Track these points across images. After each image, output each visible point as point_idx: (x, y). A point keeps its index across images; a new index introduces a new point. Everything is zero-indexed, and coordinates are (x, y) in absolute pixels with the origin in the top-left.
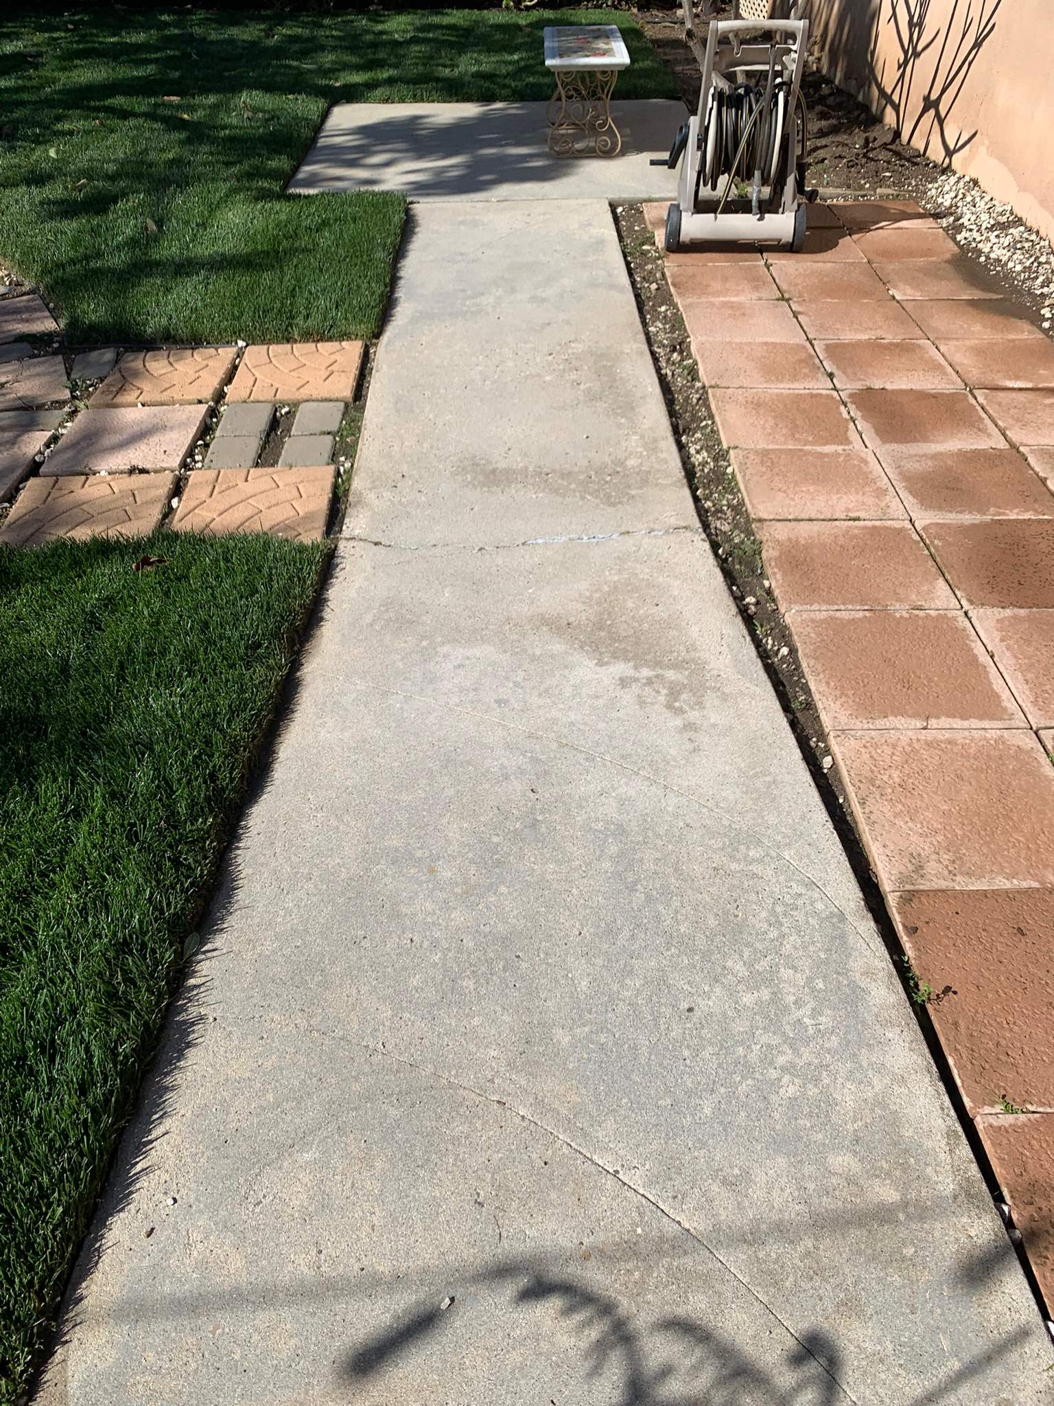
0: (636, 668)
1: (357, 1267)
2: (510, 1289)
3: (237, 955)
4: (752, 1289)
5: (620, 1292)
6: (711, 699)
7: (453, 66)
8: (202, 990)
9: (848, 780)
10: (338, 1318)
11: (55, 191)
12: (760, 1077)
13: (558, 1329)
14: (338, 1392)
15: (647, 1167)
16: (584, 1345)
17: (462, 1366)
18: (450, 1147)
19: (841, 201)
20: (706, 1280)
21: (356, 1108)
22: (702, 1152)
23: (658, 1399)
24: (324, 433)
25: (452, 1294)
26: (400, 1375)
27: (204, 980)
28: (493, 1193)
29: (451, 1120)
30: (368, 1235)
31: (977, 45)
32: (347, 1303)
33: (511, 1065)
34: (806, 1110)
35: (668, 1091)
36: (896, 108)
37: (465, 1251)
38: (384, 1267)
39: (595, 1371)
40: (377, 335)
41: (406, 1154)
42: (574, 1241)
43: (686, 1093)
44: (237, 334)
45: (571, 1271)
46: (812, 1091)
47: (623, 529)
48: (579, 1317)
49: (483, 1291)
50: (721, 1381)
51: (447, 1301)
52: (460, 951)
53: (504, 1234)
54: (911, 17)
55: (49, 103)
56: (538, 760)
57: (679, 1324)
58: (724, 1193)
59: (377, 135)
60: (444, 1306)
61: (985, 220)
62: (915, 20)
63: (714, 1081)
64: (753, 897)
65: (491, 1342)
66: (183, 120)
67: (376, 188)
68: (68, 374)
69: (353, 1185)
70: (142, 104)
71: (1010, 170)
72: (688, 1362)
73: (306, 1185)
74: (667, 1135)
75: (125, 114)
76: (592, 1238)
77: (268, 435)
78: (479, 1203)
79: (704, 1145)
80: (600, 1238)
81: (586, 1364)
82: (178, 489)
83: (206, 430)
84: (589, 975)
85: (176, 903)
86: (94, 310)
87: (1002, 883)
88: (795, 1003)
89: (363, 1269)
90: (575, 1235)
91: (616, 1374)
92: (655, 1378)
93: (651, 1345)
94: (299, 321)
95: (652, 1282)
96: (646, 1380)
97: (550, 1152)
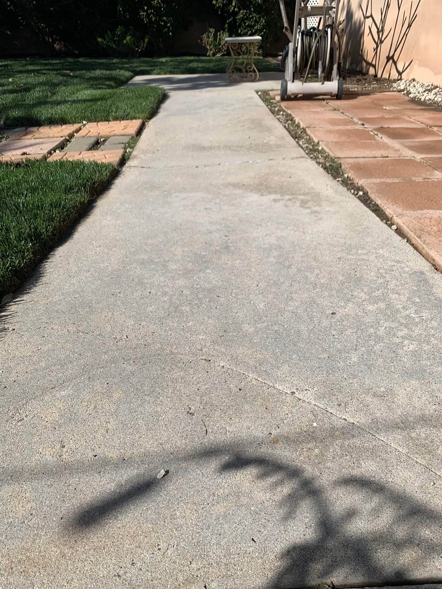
0: (282, 196)
1: (91, 455)
2: (214, 464)
3: (35, 302)
4: (412, 456)
5: (304, 462)
6: (324, 204)
8: (9, 317)
9: (408, 230)
10: (71, 488)
12: (388, 342)
13: (255, 488)
14: (62, 540)
15: (316, 389)
16: (278, 497)
17: (173, 517)
18: (170, 384)
19: (356, 89)
20: (373, 453)
21: (103, 367)
22: (355, 380)
23: (347, 534)
24: (119, 143)
25: (167, 468)
26: (119, 525)
27: (10, 313)
28: (201, 407)
29: (171, 370)
30: (102, 435)
31: (409, 26)
32: (80, 478)
33: (214, 342)
34: (425, 356)
35: (324, 350)
36: (374, 66)
37: (179, 442)
38: (113, 454)
39: (289, 516)
40: (149, 118)
41: (137, 389)
42: (265, 432)
43: (338, 351)
44: (84, 118)
45: (265, 451)
46: (426, 347)
47: (270, 158)
48: (271, 480)
49: (192, 465)
50: (400, 519)
51: (163, 472)
52: (181, 295)
53: (210, 430)
54: (378, 29)
56: (228, 226)
57: (356, 481)
58: (376, 401)
60: (159, 476)
61: (421, 90)
62: (380, 29)
63: (356, 345)
64: (365, 267)
65: (197, 499)
66: (70, 75)
69: (95, 407)
71: (430, 69)
72: (369, 506)
73: (60, 408)
74: (327, 372)
76: (278, 430)
77: (94, 146)
78: (191, 414)
79: (355, 377)
80: (285, 430)
81: (281, 511)
83: (64, 144)
84: (264, 301)
88: (403, 308)
89: (96, 456)
90: (265, 429)
91: (308, 517)
92: (342, 519)
93: (335, 496)
95: (330, 455)
96: (334, 521)
97: (243, 383)
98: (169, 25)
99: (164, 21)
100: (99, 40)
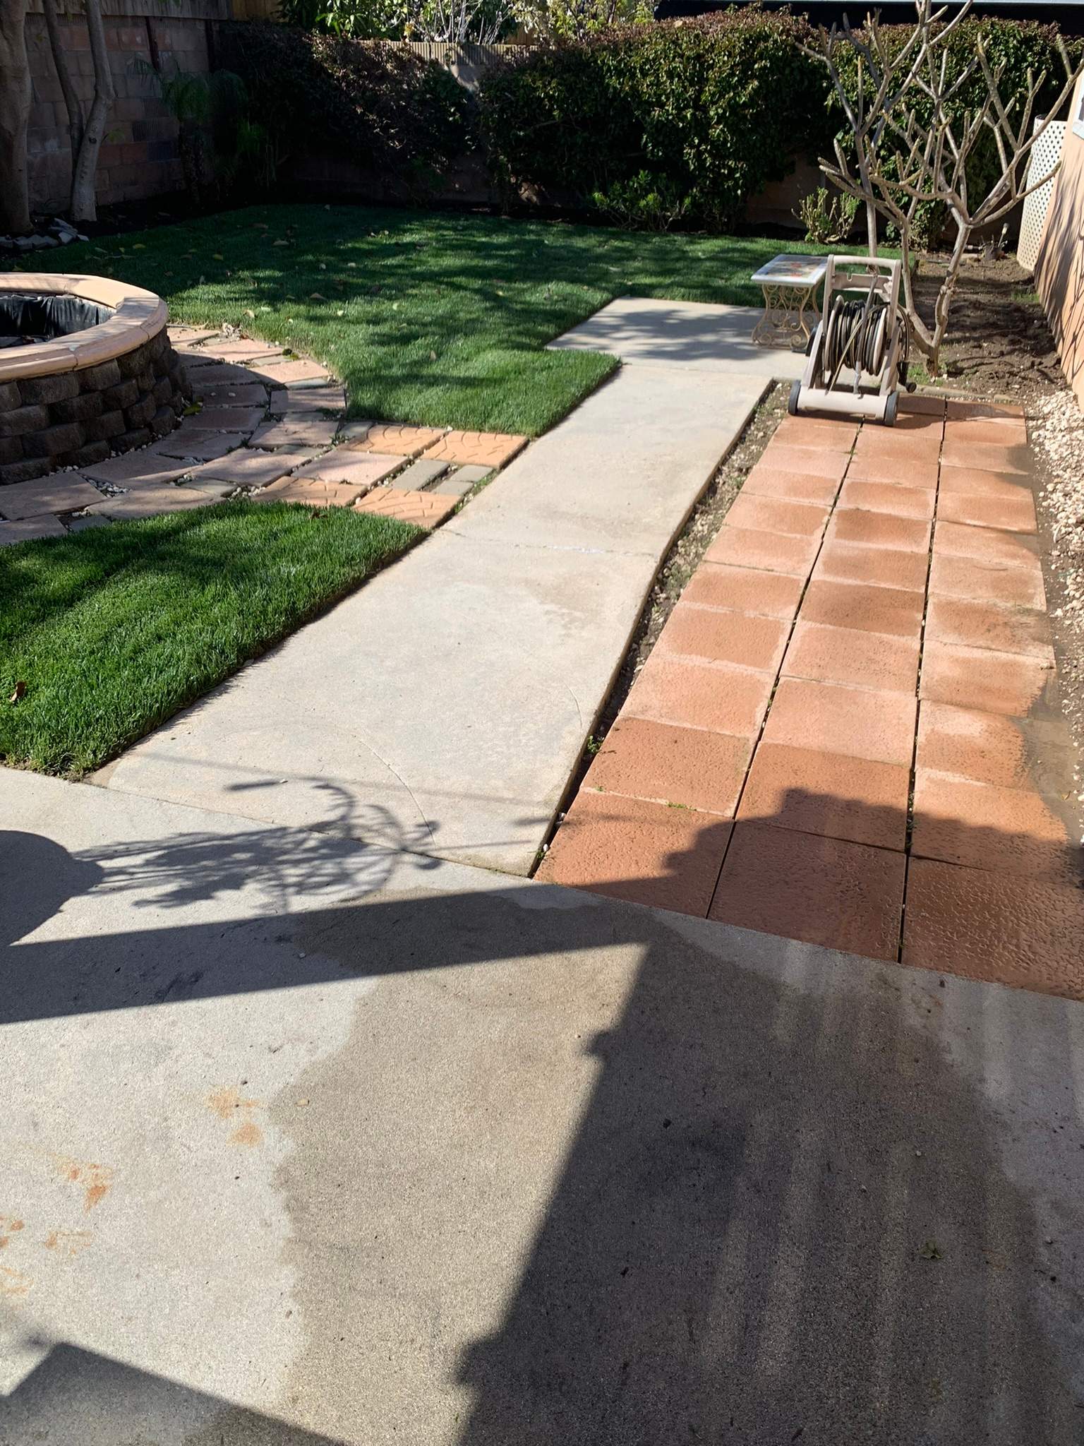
0: (561, 608)
2: (314, 784)
5: (358, 794)
7: (727, 280)
10: (235, 776)
11: (384, 329)
12: (483, 752)
13: (325, 797)
14: (221, 791)
16: (332, 803)
17: (276, 797)
18: (320, 743)
24: (469, 481)
25: (288, 779)
26: (249, 794)
27: (247, 675)
28: (329, 759)
30: (264, 759)
32: (242, 773)
34: (495, 766)
35: (435, 747)
36: (1064, 341)
37: (303, 770)
38: (264, 767)
40: (538, 435)
41: (299, 741)
43: (443, 750)
44: (449, 422)
45: (345, 786)
46: (504, 761)
47: (610, 549)
49: (301, 782)
51: (283, 781)
55: (415, 276)
57: (377, 807)
58: (433, 780)
59: (634, 320)
60: (280, 782)
63: (460, 749)
66: (498, 296)
67: (607, 352)
68: (337, 432)
70: (477, 284)
73: (248, 741)
74: (422, 759)
75: (458, 287)
76: (363, 778)
77: (435, 479)
78: (320, 760)
79: (437, 765)
82: (364, 494)
83: (401, 469)
85: (246, 640)
86: (367, 398)
87: (688, 725)
88: (524, 734)
89: (255, 766)
92: (354, 817)
93: (360, 809)
94: (491, 421)
95: (377, 795)
96: (350, 816)
97: (364, 753)
98: (738, 175)
99: (729, 168)
100: (597, 195)
